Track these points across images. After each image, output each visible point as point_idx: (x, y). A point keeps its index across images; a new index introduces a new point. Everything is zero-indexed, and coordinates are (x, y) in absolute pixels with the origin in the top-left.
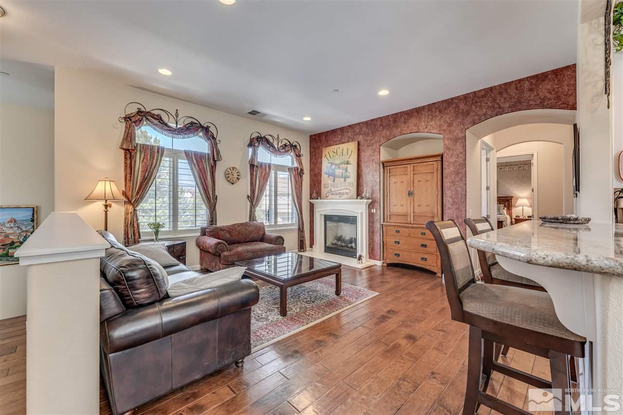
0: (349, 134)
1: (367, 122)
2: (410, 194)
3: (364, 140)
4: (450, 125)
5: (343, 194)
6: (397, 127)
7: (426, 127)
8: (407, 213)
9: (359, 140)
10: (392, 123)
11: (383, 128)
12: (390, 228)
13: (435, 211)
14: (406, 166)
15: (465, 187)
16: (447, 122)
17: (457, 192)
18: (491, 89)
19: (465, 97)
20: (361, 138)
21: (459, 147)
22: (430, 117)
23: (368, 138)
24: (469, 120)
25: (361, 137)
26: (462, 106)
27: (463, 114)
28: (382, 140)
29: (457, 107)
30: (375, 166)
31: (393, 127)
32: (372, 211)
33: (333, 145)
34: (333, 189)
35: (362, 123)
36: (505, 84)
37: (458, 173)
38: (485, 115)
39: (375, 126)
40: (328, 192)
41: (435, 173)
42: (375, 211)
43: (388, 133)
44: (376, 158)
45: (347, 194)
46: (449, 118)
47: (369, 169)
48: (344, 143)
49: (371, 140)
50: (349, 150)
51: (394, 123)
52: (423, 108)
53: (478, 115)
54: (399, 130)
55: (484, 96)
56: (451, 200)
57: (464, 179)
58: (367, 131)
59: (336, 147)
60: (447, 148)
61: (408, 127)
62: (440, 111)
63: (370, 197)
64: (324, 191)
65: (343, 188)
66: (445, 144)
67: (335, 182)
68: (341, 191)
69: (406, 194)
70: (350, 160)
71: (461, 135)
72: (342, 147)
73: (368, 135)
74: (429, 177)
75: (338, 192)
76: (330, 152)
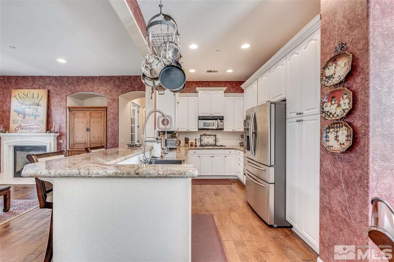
0: (40, 83)
1: (56, 77)
2: (88, 130)
3: (53, 90)
4: (111, 91)
5: (33, 129)
6: (79, 85)
7: (98, 90)
8: (86, 142)
9: (49, 89)
10: (75, 82)
11: (69, 84)
12: (74, 152)
13: (103, 140)
14: (85, 112)
15: (118, 126)
16: (109, 89)
17: (114, 130)
18: (130, 77)
19: (118, 78)
20: (51, 88)
21: (115, 104)
22: (100, 84)
23: (57, 89)
24: (120, 91)
25: (51, 86)
26: (117, 82)
27: (117, 86)
28: (68, 92)
29: (114, 82)
30: (62, 109)
31: (76, 85)
32: (60, 142)
33: (24, 89)
34: (22, 125)
35: (52, 77)
36: (136, 76)
37: (115, 119)
38: (128, 89)
39: (63, 81)
40: (17, 127)
41: (103, 118)
42: (62, 142)
43: (73, 88)
44: (63, 103)
45: (37, 129)
46: (111, 87)
47: (57, 111)
48: (34, 89)
49: (60, 91)
50: (39, 95)
51: (77, 82)
52: (96, 77)
53: (124, 89)
54: (81, 87)
55: (127, 79)
56: (111, 134)
57: (118, 122)
58: (56, 83)
59: (26, 91)
60: (109, 104)
61: (87, 87)
62: (106, 82)
63: (58, 131)
64: (12, 126)
65: (33, 124)
66: (108, 102)
67: (25, 119)
68: (31, 127)
69: (85, 130)
70: (41, 103)
71: (116, 98)
72: (32, 91)
73: (57, 86)
74: (100, 120)
75: (29, 127)
76: (20, 94)
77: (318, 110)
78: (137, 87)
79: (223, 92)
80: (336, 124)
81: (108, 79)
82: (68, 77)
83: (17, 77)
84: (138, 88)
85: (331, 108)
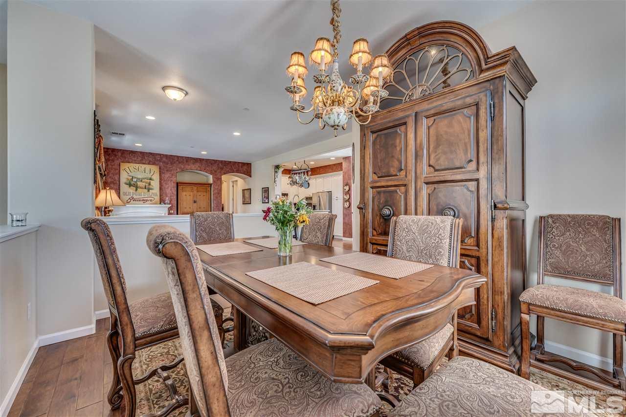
1: (166, 156)
2: (195, 202)
3: (164, 166)
4: (215, 172)
5: (147, 201)
6: (189, 164)
7: (205, 170)
9: (161, 165)
10: (185, 161)
11: (179, 163)
14: (193, 187)
16: (214, 170)
17: (218, 202)
18: (231, 162)
19: (222, 162)
21: (218, 182)
22: (207, 165)
23: (168, 166)
24: (223, 172)
26: (220, 165)
27: (221, 168)
28: (178, 169)
29: (218, 164)
31: (186, 164)
32: (171, 212)
33: (132, 162)
34: (135, 197)
35: (163, 154)
36: (234, 162)
37: (218, 193)
38: (228, 171)
39: (173, 160)
40: (130, 199)
41: (207, 192)
42: (173, 212)
43: (182, 167)
44: (174, 179)
45: (151, 200)
46: (215, 168)
47: (168, 186)
48: (145, 164)
49: (170, 168)
50: (151, 170)
51: (187, 162)
52: (203, 159)
53: (226, 171)
54: (190, 167)
55: (228, 164)
57: (220, 196)
58: (166, 161)
59: (137, 165)
60: (214, 182)
61: (195, 166)
62: (211, 164)
63: (170, 203)
64: (123, 198)
65: (146, 196)
66: (213, 180)
67: (138, 191)
68: (145, 199)
69: (192, 202)
70: (153, 177)
71: (219, 177)
72: (144, 166)
73: (167, 164)
74: (205, 194)
75: (142, 199)
76: (130, 168)
77: (342, 197)
78: (235, 170)
79: (287, 178)
80: (346, 201)
81: (213, 162)
82: (178, 157)
83: (124, 150)
84: (237, 171)
85: (345, 197)
